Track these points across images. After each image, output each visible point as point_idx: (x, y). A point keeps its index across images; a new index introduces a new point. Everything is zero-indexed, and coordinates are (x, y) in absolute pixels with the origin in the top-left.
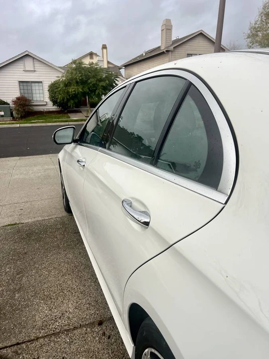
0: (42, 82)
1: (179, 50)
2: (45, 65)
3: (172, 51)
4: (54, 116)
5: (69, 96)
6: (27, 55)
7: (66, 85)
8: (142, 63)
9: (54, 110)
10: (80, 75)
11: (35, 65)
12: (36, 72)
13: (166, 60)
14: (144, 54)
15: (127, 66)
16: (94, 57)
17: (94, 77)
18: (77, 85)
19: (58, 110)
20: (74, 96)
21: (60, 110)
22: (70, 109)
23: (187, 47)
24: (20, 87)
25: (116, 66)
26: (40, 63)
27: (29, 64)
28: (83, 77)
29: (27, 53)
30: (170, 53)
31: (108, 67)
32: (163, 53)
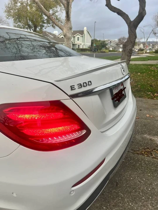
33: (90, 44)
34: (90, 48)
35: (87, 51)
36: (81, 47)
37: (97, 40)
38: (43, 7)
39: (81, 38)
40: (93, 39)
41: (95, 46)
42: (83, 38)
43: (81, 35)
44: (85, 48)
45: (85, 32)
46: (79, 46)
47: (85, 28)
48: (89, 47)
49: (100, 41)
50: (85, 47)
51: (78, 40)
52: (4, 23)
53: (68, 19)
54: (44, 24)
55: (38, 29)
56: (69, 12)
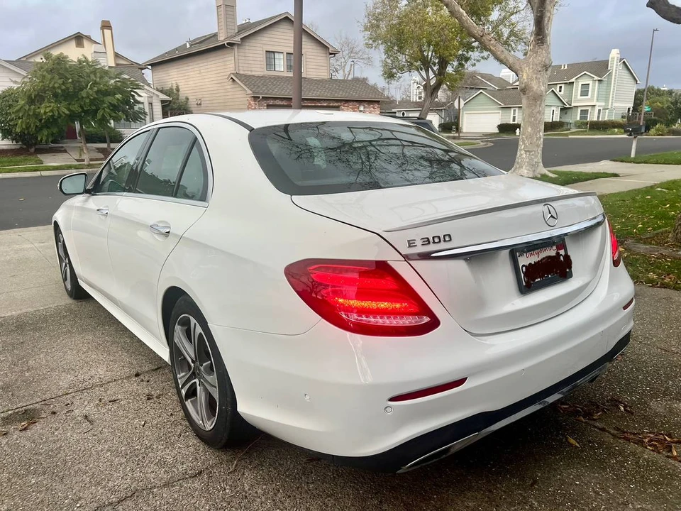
1: (251, 44)
3: (238, 44)
4: (5, 159)
5: (40, 120)
7: (31, 101)
8: (185, 61)
9: (5, 147)
10: (60, 81)
13: (230, 58)
14: (188, 46)
15: (156, 65)
16: (85, 42)
18: (56, 101)
19: (13, 147)
20: (52, 121)
21: (18, 147)
22: (41, 146)
23: (266, 39)
25: (133, 64)
28: (68, 85)
30: (236, 48)
31: (117, 65)
32: (222, 47)
33: (631, 105)
34: (629, 118)
35: (616, 130)
36: (593, 117)
37: (659, 90)
38: (465, 14)
39: (594, 86)
40: (642, 87)
41: (646, 113)
42: (604, 85)
43: (596, 78)
44: (606, 119)
45: (615, 66)
46: (584, 112)
47: (615, 53)
48: (623, 117)
49: (670, 93)
50: (606, 117)
51: (585, 93)
52: (359, 58)
53: (539, 40)
54: (470, 53)
55: (450, 69)
56: (546, 19)
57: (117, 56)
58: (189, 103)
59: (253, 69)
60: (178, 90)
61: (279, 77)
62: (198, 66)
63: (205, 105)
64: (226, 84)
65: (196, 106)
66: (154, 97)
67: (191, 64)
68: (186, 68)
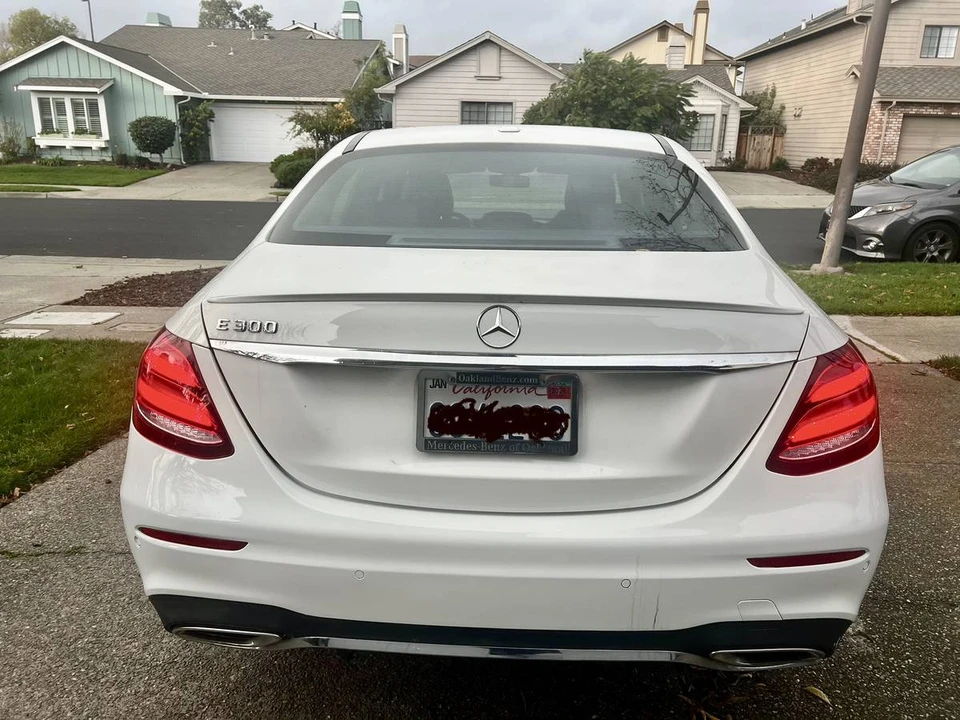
0: (511, 104)
1: (901, 16)
2: (524, 64)
6: (488, 42)
8: (792, 50)
11: (503, 64)
12: (501, 81)
13: (858, 41)
14: (803, 27)
15: (750, 59)
16: (671, 35)
17: (625, 94)
24: (462, 116)
25: (726, 59)
26: (513, 58)
27: (488, 62)
29: (487, 37)
30: (868, 23)
31: (705, 62)
32: (849, 24)
57: (708, 49)
58: (784, 115)
59: (895, 57)
60: (773, 94)
61: (941, 68)
62: (807, 57)
63: (806, 117)
64: (842, 83)
65: (793, 118)
66: (733, 106)
67: (798, 55)
68: (788, 62)
